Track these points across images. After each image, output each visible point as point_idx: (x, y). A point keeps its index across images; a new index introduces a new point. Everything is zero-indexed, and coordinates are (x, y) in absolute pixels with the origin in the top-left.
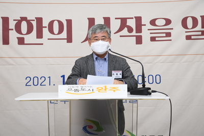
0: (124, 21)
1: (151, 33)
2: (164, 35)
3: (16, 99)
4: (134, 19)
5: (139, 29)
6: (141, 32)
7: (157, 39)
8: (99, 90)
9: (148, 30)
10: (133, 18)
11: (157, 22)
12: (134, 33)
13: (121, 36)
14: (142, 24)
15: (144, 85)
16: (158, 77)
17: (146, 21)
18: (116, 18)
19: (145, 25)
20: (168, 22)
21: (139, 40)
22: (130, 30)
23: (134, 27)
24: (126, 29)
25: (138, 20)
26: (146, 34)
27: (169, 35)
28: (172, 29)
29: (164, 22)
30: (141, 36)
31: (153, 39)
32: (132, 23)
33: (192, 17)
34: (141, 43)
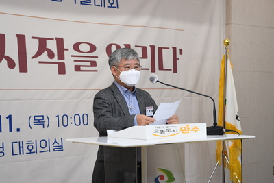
0: (42, 42)
1: (75, 61)
2: (89, 64)
4: (55, 40)
5: (61, 56)
6: (64, 59)
7: (82, 68)
9: (72, 56)
10: (53, 39)
11: (82, 47)
12: (55, 59)
13: (40, 62)
14: (65, 48)
16: (85, 116)
17: (68, 44)
18: (33, 38)
19: (68, 50)
20: (93, 48)
21: (62, 69)
22: (51, 55)
23: (55, 51)
24: (46, 53)
25: (60, 42)
26: (69, 62)
27: (94, 64)
28: (97, 57)
29: (88, 48)
30: (64, 64)
31: (77, 68)
32: (52, 45)
33: (116, 45)
34: (64, 73)
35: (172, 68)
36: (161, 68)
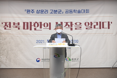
0: (67, 23)
2: (79, 28)
3: (34, 47)
5: (71, 26)
8: (59, 44)
11: (77, 24)
13: (66, 28)
15: (73, 43)
16: (77, 41)
17: (74, 23)
18: (64, 22)
20: (80, 24)
21: (72, 29)
22: (69, 26)
24: (67, 26)
25: (71, 23)
26: (74, 27)
27: (81, 28)
28: (82, 26)
29: (79, 24)
31: (76, 29)
32: (69, 24)
33: (88, 22)
34: (72, 30)
35: (107, 27)
36: (103, 27)
